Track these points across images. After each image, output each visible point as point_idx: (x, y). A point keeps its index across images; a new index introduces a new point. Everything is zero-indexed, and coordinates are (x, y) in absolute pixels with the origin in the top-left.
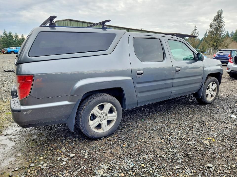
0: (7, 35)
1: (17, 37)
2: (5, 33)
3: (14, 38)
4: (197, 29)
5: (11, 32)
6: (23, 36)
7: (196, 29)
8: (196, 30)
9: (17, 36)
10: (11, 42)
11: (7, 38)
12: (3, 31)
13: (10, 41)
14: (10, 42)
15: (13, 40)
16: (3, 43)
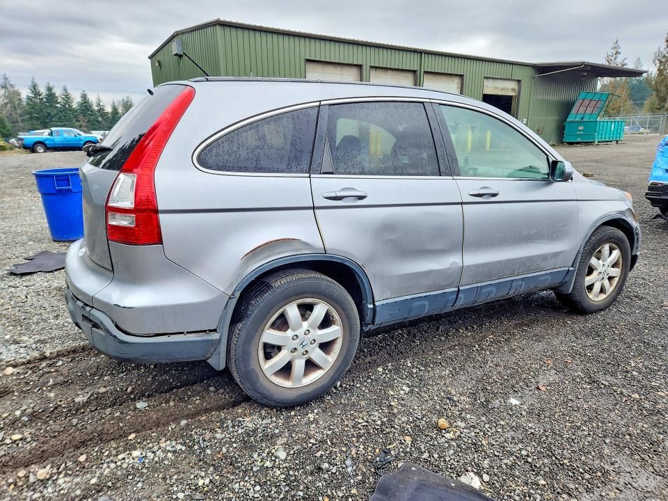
0: (40, 95)
1: (69, 98)
2: (35, 88)
3: (59, 103)
4: (620, 50)
5: (51, 86)
6: (84, 97)
7: (617, 53)
8: (620, 53)
9: (67, 97)
10: (52, 114)
11: (40, 102)
12: (30, 84)
13: (49, 110)
14: (49, 114)
15: (57, 107)
16: (31, 118)
